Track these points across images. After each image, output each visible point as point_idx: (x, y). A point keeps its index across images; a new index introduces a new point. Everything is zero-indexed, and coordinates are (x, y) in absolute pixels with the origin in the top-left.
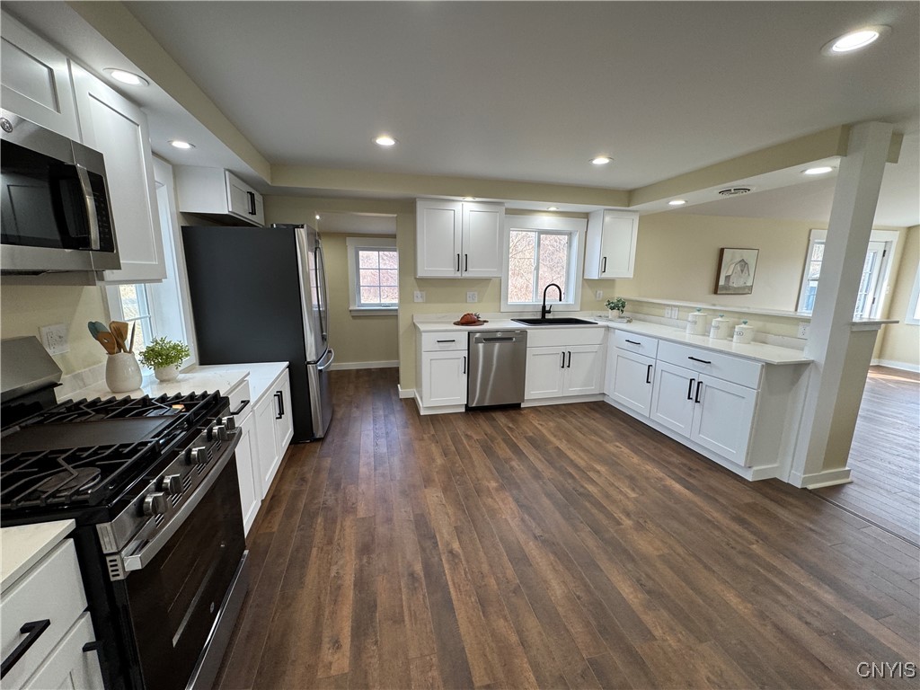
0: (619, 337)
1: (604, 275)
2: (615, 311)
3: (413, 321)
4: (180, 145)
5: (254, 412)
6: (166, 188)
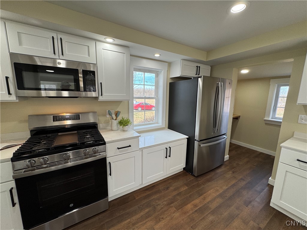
3: (293, 136)
4: (157, 55)
5: (142, 150)
6: (163, 71)
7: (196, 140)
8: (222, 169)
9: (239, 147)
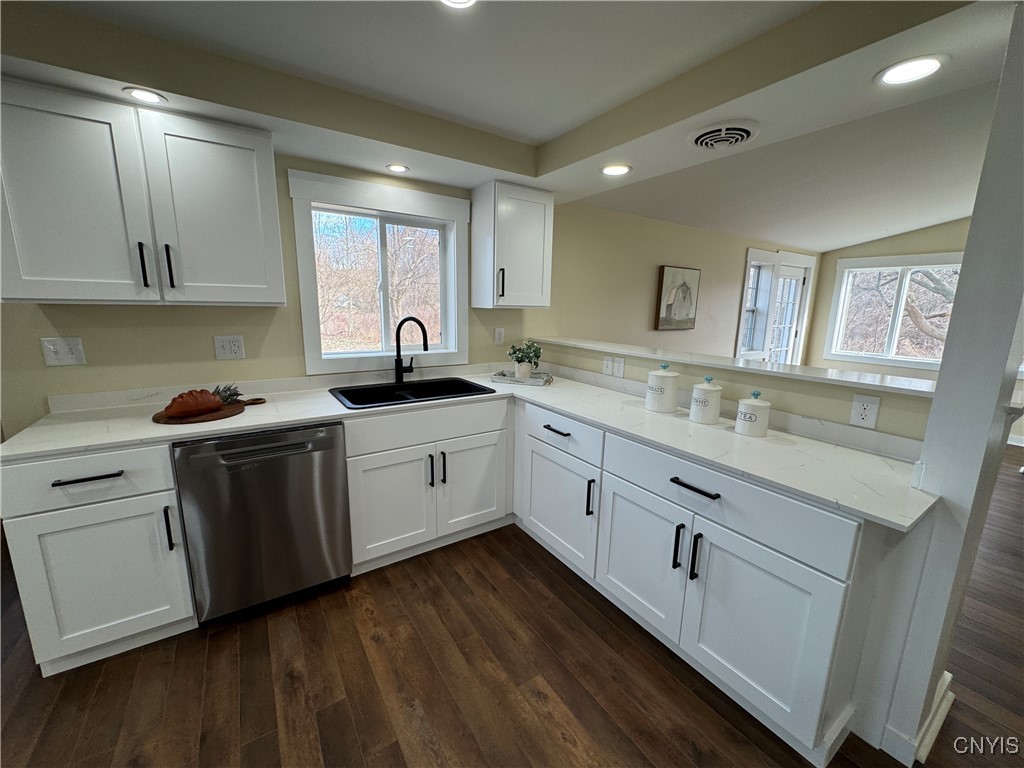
0: (535, 419)
1: (504, 302)
2: (525, 366)
3: (47, 411)
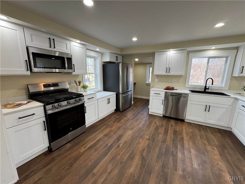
1: (241, 75)
3: (154, 87)
4: (98, 50)
5: (98, 100)
6: (99, 58)
7: (120, 94)
8: (132, 107)
9: (137, 98)
